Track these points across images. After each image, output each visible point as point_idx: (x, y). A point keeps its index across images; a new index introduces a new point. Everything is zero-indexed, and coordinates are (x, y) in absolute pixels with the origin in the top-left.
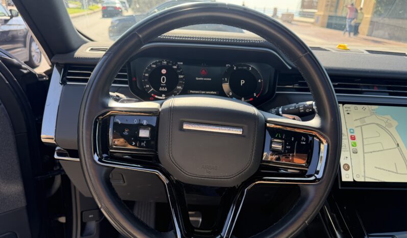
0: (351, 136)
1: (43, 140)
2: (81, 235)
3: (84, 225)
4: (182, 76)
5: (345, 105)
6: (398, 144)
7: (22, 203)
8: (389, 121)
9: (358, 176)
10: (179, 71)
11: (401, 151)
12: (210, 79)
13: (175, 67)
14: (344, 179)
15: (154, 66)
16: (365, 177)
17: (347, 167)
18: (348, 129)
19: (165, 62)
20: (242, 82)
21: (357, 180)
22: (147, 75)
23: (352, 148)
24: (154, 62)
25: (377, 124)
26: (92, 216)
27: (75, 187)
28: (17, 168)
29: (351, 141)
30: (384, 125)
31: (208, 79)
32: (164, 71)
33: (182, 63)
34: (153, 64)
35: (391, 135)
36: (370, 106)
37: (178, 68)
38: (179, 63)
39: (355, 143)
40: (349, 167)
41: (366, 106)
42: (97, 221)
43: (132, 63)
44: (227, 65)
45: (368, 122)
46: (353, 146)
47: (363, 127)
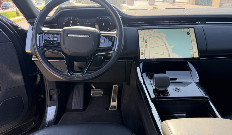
0: (145, 42)
1: (27, 52)
2: (50, 100)
3: (51, 97)
4: (79, 23)
5: (144, 30)
6: (165, 44)
7: (23, 83)
8: (162, 35)
9: (147, 57)
10: (77, 21)
11: (166, 47)
12: (90, 24)
13: (76, 20)
14: (141, 58)
15: (67, 20)
16: (150, 57)
17: (142, 53)
18: (144, 39)
19: (72, 18)
20: (104, 24)
21: (146, 58)
22: (64, 24)
23: (145, 46)
24: (67, 18)
25: (157, 37)
26: (54, 92)
27: (45, 77)
28: (19, 68)
29: (145, 44)
30: (160, 37)
31: (89, 24)
32: (71, 22)
33: (78, 18)
34: (67, 19)
35: (163, 40)
36: (155, 30)
37: (77, 20)
38: (77, 18)
39: (147, 45)
40: (143, 53)
41: (153, 30)
42: (57, 94)
43: (58, 20)
44: (97, 18)
45: (153, 36)
46: (145, 45)
47: (151, 38)
